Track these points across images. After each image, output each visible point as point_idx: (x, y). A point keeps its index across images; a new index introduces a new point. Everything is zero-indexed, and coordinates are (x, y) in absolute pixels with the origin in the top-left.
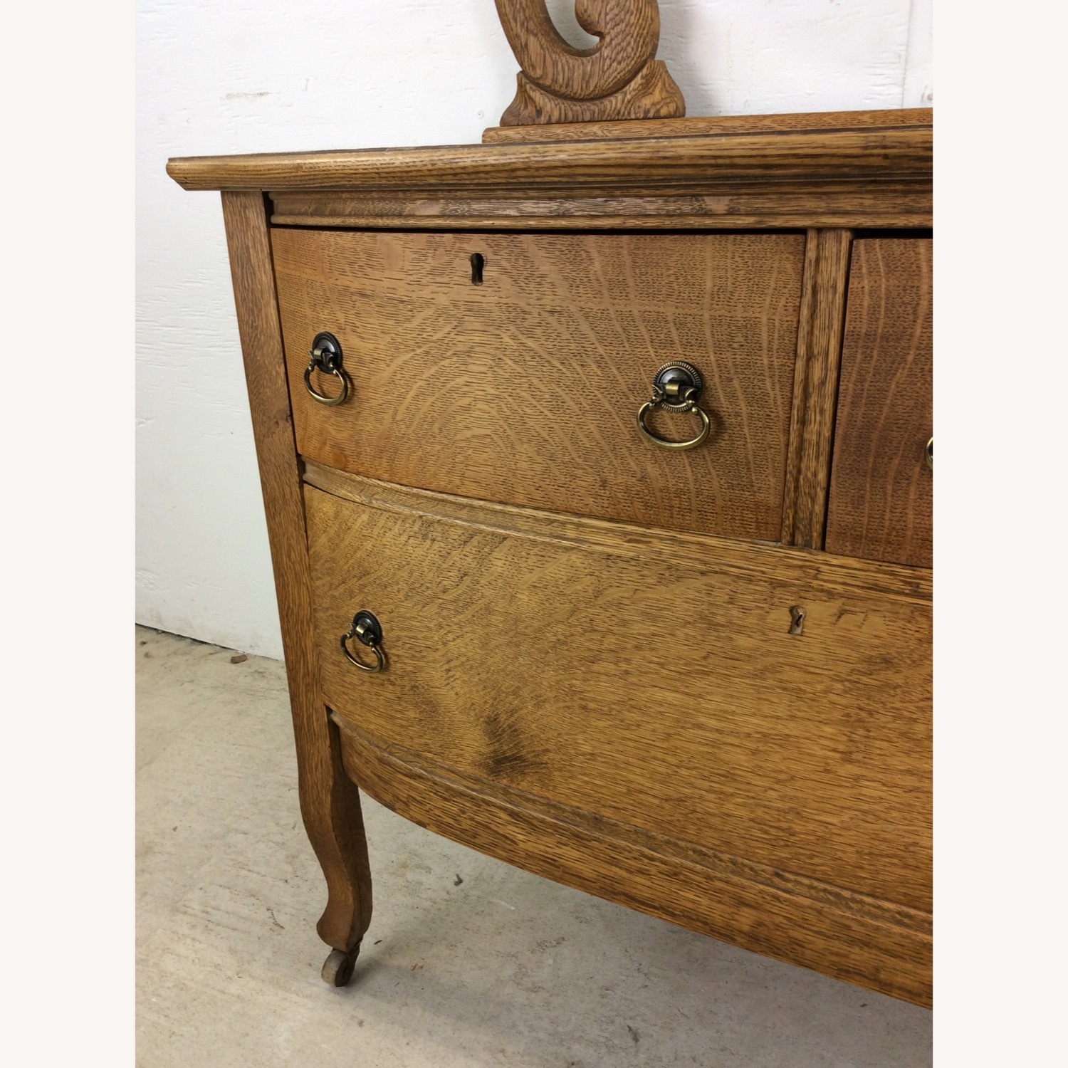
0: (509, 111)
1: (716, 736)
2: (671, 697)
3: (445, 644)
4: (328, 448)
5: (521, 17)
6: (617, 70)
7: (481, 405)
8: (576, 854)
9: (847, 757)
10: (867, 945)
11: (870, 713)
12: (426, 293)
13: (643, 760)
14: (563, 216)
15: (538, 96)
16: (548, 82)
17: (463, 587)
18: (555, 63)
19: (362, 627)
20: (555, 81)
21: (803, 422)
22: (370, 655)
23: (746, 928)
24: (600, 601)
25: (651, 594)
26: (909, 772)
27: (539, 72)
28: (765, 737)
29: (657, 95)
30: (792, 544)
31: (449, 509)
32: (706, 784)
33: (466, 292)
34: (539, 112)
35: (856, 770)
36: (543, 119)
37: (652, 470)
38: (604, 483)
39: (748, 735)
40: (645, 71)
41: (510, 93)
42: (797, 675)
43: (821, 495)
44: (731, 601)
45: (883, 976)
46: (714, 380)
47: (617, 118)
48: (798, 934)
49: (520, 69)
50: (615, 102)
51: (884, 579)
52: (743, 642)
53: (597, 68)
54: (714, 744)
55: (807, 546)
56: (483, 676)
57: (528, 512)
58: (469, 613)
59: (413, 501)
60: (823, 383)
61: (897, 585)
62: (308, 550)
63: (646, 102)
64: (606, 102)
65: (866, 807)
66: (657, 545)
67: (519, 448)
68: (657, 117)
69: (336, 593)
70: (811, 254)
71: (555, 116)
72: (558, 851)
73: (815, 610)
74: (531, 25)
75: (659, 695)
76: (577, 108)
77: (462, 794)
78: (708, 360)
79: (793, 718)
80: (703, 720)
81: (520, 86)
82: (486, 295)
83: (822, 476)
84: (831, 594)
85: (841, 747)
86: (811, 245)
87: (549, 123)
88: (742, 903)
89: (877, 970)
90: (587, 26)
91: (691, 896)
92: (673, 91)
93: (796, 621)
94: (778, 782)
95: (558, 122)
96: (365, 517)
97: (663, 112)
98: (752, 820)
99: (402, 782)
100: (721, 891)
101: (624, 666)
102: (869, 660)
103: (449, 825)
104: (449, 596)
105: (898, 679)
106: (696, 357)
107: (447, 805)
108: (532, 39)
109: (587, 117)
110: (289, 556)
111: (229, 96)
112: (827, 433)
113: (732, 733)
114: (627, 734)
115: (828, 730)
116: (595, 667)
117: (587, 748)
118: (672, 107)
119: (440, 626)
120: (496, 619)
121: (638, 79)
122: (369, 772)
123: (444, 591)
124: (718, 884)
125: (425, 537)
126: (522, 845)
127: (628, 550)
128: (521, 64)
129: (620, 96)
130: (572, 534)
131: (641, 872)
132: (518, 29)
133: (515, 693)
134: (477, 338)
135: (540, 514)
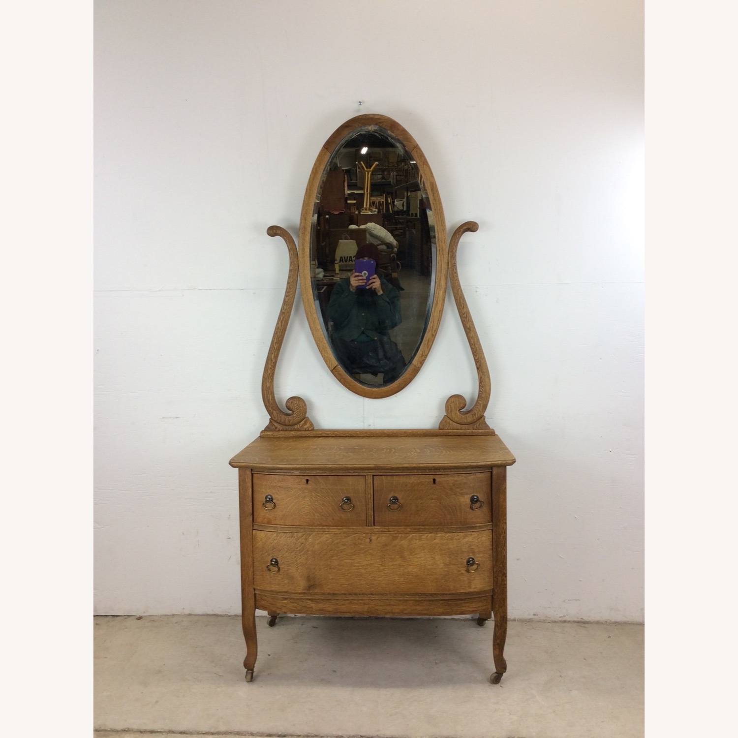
0: (267, 427)
1: (358, 567)
2: (349, 561)
3: (297, 561)
4: (266, 519)
5: (271, 406)
6: (297, 419)
7: (307, 507)
8: (328, 605)
9: (382, 566)
10: (389, 605)
11: (385, 555)
12: (296, 486)
13: (344, 577)
14: (325, 473)
15: (276, 424)
16: (279, 421)
17: (302, 546)
18: (281, 417)
19: (274, 562)
20: (280, 421)
21: (368, 505)
22: (276, 569)
23: (366, 610)
24: (333, 543)
25: (343, 540)
26: (392, 565)
27: (276, 419)
28: (367, 565)
29: (308, 425)
30: (369, 526)
31: (299, 529)
32: (356, 579)
33: (305, 486)
34: (276, 428)
35: (383, 568)
36: (277, 430)
37: (343, 516)
38: (333, 519)
39: (364, 565)
40: (305, 420)
41: (267, 422)
42: (371, 551)
43: (373, 517)
44: (359, 539)
45: (393, 611)
46: (352, 499)
47: (298, 430)
48: (376, 608)
49: (270, 417)
50: (297, 426)
51: (384, 530)
52: (362, 546)
53: (292, 419)
54: (357, 569)
55: (371, 526)
56: (306, 566)
57: (317, 527)
58: (303, 552)
59: (290, 529)
60: (371, 498)
61: (386, 530)
62: (253, 547)
63: (306, 427)
64: (295, 426)
65: (386, 574)
66: (344, 530)
67: (316, 514)
68: (308, 430)
69: (264, 556)
70: (367, 478)
71: (281, 429)
72: (324, 606)
73: (374, 538)
74: (274, 408)
75: (346, 561)
76: (287, 427)
77: (297, 599)
78: (351, 495)
79: (372, 560)
80: (355, 564)
81: (270, 422)
82: (309, 486)
83: (372, 513)
84: (376, 534)
85: (380, 563)
86: (367, 477)
87: (279, 431)
88: (365, 604)
89: (392, 610)
90: (289, 409)
91: (354, 607)
92: (312, 425)
93: (371, 541)
94: (370, 574)
95: (282, 430)
96: (275, 535)
97: (310, 429)
98: (366, 584)
99: (280, 603)
100: (360, 603)
101: (339, 557)
102: (383, 545)
103: (294, 610)
104: (298, 549)
105: (388, 548)
106: (349, 495)
107: (294, 604)
108: (274, 412)
109: (290, 429)
110: (247, 549)
111: (163, 418)
112: (372, 506)
113: (361, 566)
114: (340, 572)
115: (378, 560)
116: (332, 558)
117: (331, 578)
118: (312, 428)
119: (295, 557)
120: (310, 552)
121: (303, 422)
122: (268, 604)
123: (297, 548)
124: (360, 601)
125: (292, 537)
126: (314, 608)
127: (338, 531)
128: (271, 416)
129: (298, 425)
130: (327, 530)
131: (343, 604)
132: (270, 409)
133: (314, 569)
134: (307, 494)
135: (320, 527)
